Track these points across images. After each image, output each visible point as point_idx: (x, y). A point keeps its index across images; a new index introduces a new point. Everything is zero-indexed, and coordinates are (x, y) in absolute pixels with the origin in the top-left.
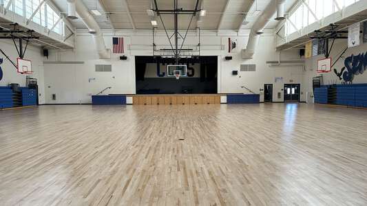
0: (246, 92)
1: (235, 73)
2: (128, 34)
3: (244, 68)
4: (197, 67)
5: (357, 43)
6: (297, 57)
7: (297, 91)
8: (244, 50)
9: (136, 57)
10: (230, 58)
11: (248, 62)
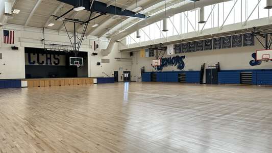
0: (105, 76)
1: (99, 64)
2: (19, 29)
3: (104, 61)
4: (61, 58)
5: (172, 53)
6: (128, 56)
7: (129, 75)
8: (104, 50)
9: (25, 48)
10: (96, 54)
11: (105, 58)
